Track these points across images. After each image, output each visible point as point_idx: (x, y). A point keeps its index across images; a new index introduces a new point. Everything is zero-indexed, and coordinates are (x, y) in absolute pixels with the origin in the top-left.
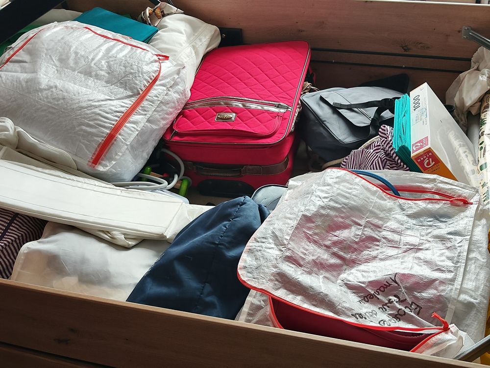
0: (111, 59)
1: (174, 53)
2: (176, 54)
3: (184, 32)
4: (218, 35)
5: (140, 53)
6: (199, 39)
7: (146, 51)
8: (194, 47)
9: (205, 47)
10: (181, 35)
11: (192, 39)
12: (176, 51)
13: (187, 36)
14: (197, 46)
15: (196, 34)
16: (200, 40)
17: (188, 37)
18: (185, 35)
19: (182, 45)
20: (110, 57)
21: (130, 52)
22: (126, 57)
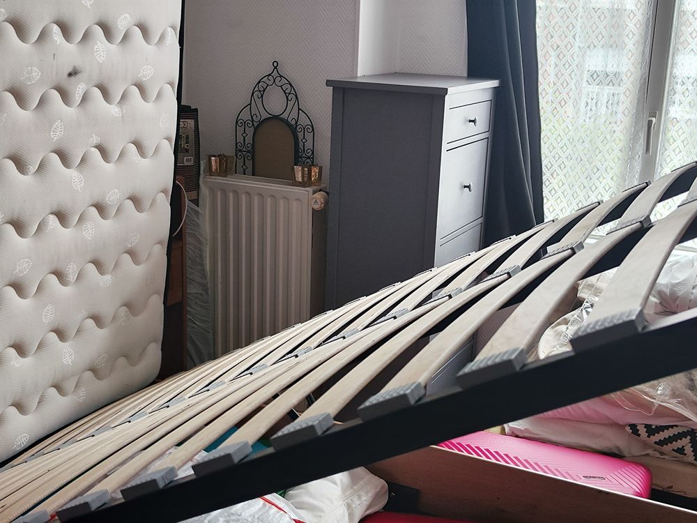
0: (233, 518)
1: (320, 514)
2: (322, 514)
3: (339, 483)
4: (385, 493)
5: (274, 514)
6: (358, 496)
7: (282, 512)
8: (349, 506)
9: (364, 508)
10: (335, 486)
11: (348, 493)
12: (322, 511)
13: (342, 488)
14: (354, 506)
15: (355, 488)
16: (360, 497)
17: (344, 491)
18: (340, 489)
19: (332, 503)
20: (233, 514)
21: (260, 509)
22: (254, 516)
